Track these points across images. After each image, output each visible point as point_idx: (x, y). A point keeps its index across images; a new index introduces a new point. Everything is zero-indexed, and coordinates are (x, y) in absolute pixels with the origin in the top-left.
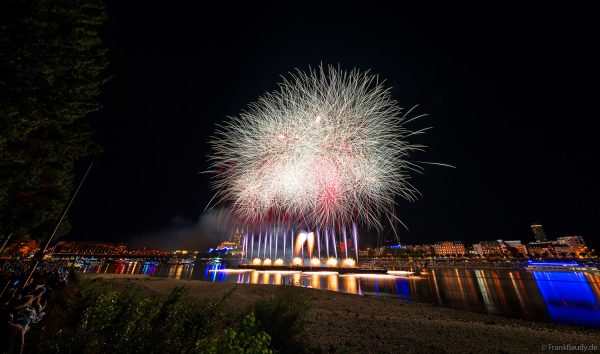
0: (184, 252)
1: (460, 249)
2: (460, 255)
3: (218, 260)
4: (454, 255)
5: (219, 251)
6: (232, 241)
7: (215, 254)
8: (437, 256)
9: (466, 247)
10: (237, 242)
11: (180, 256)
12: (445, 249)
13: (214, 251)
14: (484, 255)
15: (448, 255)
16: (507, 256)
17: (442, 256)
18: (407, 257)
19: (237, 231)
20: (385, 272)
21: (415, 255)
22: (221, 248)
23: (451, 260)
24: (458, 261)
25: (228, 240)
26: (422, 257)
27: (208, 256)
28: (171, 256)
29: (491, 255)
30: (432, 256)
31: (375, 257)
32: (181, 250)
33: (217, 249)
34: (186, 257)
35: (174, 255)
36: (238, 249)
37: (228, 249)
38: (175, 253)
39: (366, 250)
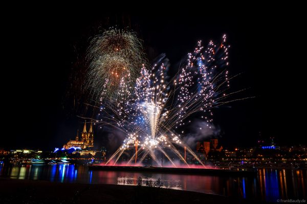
0: (26, 152)
3: (64, 160)
5: (66, 150)
6: (80, 140)
7: (61, 154)
10: (85, 141)
11: (22, 155)
13: (59, 151)
19: (85, 131)
21: (289, 156)
22: (67, 148)
25: (74, 139)
26: (296, 158)
27: (53, 156)
28: (12, 155)
31: (244, 158)
32: (21, 150)
33: (63, 149)
34: (28, 156)
35: (14, 154)
36: (87, 149)
37: (75, 149)
38: (15, 152)
39: (234, 151)
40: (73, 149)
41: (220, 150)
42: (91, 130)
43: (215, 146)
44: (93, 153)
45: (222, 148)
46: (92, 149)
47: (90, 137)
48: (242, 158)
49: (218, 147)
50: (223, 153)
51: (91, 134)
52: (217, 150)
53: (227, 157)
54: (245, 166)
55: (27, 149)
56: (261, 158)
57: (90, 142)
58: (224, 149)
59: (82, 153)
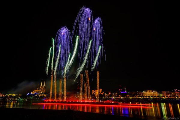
0: (14, 95)
1: (156, 94)
2: (155, 96)
4: (152, 96)
6: (39, 90)
7: (30, 96)
8: (144, 97)
9: (158, 93)
10: (42, 90)
11: (11, 97)
12: (148, 94)
14: (167, 96)
15: (149, 96)
16: (178, 97)
17: (146, 97)
18: (129, 97)
19: (42, 85)
20: (117, 104)
21: (133, 96)
22: (33, 93)
23: (150, 99)
24: (153, 99)
25: (37, 89)
26: (136, 97)
28: (7, 97)
29: (170, 96)
30: (141, 97)
31: (113, 97)
32: (12, 94)
33: (31, 94)
34: (15, 97)
35: (8, 96)
36: (42, 93)
37: (37, 93)
38: (8, 95)
39: (109, 94)
40: (36, 94)
41: (102, 94)
42: (44, 85)
43: (101, 92)
44: (45, 95)
45: (103, 93)
46: (45, 93)
47: (44, 88)
48: (112, 97)
49: (102, 92)
50: (104, 95)
51: (45, 86)
52: (101, 94)
53: (106, 97)
54: (113, 100)
55: (14, 94)
56: (120, 97)
57: (44, 90)
58: (104, 93)
59: (40, 96)
